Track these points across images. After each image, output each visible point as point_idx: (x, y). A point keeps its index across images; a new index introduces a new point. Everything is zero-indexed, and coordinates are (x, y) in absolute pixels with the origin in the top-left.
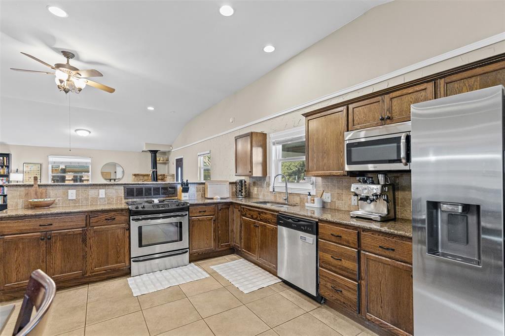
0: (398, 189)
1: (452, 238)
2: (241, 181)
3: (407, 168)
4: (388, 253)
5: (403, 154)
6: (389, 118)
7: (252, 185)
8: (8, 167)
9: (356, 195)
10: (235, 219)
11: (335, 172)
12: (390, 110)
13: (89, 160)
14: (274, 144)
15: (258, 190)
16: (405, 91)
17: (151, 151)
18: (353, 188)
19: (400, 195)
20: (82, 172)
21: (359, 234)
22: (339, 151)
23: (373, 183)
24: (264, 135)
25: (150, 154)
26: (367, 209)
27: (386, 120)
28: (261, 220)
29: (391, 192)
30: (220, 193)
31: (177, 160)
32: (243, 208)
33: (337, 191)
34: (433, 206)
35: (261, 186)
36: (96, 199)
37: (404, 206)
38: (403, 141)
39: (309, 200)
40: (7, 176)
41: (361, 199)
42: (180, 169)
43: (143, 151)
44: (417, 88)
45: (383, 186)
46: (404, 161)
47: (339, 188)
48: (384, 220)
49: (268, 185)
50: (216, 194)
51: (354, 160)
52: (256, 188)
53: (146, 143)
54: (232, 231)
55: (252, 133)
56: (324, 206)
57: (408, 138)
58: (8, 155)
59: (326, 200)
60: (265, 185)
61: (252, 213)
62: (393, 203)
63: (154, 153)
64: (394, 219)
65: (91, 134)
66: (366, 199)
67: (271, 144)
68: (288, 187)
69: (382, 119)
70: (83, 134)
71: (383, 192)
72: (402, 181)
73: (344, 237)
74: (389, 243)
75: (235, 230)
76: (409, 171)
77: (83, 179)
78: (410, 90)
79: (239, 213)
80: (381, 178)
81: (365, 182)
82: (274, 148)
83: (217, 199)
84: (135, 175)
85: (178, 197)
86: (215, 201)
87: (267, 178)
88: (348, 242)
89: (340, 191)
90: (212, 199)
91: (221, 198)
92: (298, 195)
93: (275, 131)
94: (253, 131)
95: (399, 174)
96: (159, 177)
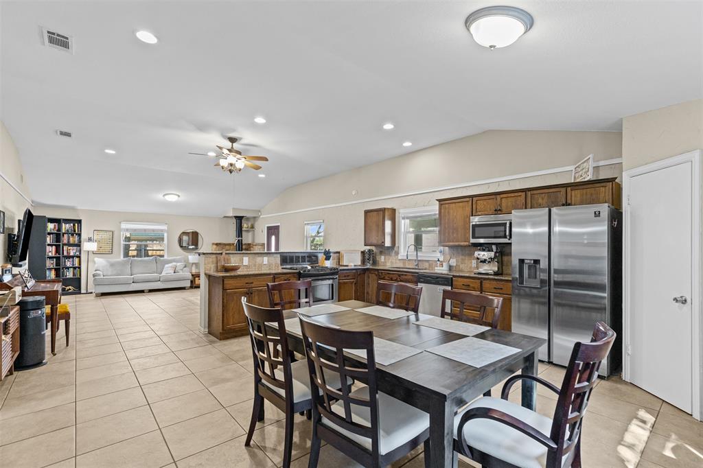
0: (504, 255)
1: (529, 277)
2: (369, 250)
3: (510, 242)
4: (499, 291)
5: (507, 234)
6: (500, 210)
7: (378, 254)
8: (79, 235)
9: (478, 259)
10: (370, 282)
11: (462, 244)
12: (500, 205)
13: (165, 227)
14: (403, 218)
15: (385, 259)
16: (509, 195)
17: (236, 217)
18: (476, 254)
19: (505, 258)
20: (146, 240)
21: (481, 283)
22: (466, 229)
23: (489, 251)
24: (394, 211)
25: (234, 220)
26: (485, 269)
27: (498, 211)
28: (401, 281)
29: (500, 257)
30: (353, 261)
31: (268, 227)
32: (382, 273)
33: (461, 257)
34: (522, 261)
35: (389, 255)
36: (261, 265)
37: (507, 265)
38: (508, 225)
39: (438, 265)
40: (79, 245)
41: (481, 262)
42: (273, 238)
43: (225, 217)
44: (516, 194)
45: (495, 253)
46: (508, 237)
47: (463, 255)
48: (496, 274)
49: (397, 253)
50: (351, 262)
51: (476, 235)
52: (383, 257)
53: (234, 209)
54: (368, 293)
55: (385, 209)
56: (450, 268)
57: (511, 224)
58: (79, 222)
59: (452, 265)
60: (393, 254)
61: (391, 276)
62: (501, 264)
63: (239, 219)
64: (502, 274)
65: (180, 199)
66: (484, 261)
67: (401, 218)
68: (419, 255)
69: (496, 210)
70: (172, 198)
71: (495, 256)
72: (506, 250)
73: (471, 285)
74: (500, 285)
75: (370, 293)
76: (511, 244)
77: (148, 248)
78: (512, 195)
79: (375, 277)
80: (494, 247)
81: (484, 250)
82: (403, 221)
83: (352, 265)
84: (217, 244)
85: (320, 264)
86: (349, 268)
87: (396, 249)
88: (474, 288)
89: (463, 257)
90: (347, 266)
91: (355, 266)
92: (428, 261)
93: (405, 207)
94: (386, 207)
95: (505, 245)
96: (244, 247)
